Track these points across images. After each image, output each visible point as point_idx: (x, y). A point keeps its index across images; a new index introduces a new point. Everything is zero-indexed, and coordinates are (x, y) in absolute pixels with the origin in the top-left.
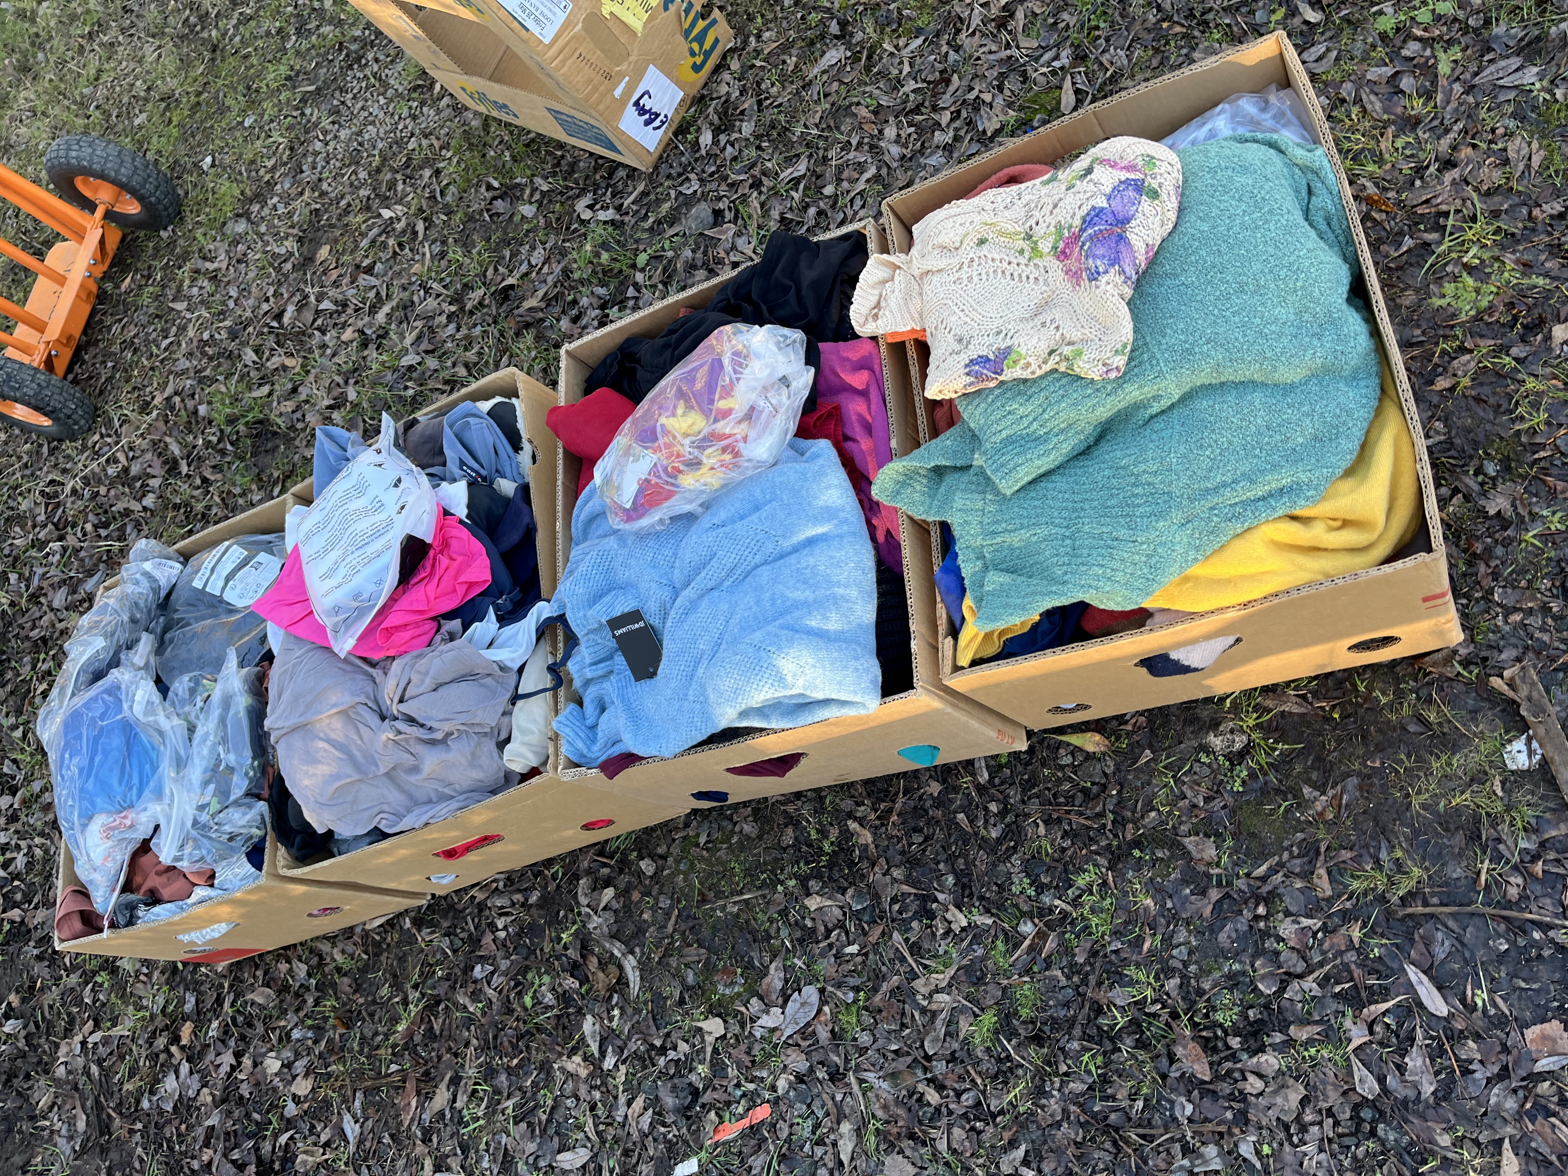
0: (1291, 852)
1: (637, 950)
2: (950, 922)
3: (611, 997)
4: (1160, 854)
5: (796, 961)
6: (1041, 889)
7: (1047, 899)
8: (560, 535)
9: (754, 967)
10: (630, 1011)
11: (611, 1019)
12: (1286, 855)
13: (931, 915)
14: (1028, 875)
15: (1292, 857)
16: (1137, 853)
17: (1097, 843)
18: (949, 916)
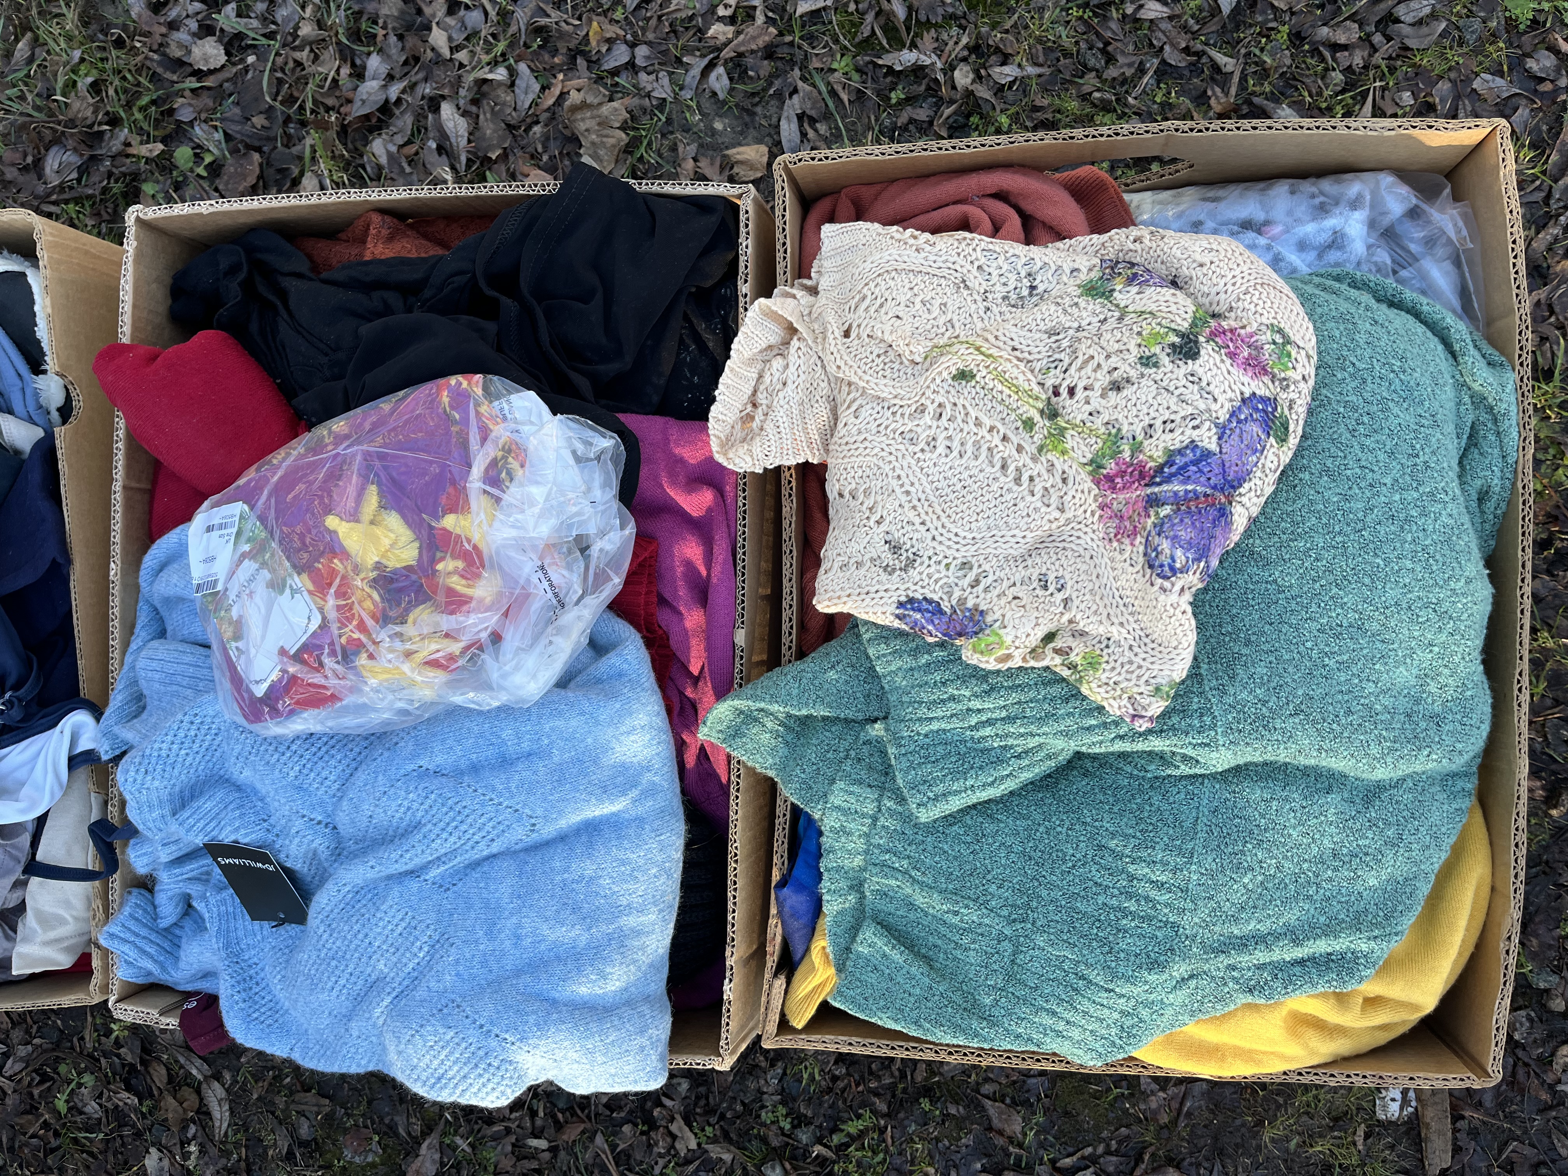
0: (1108, 1146)
1: (227, 1076)
2: (674, 1137)
3: (185, 1128)
4: (953, 1110)
5: (459, 1140)
6: (799, 1121)
7: (804, 1136)
8: (116, 590)
9: (397, 1135)
10: (213, 1151)
11: (186, 1156)
12: (1101, 1149)
13: (652, 1125)
14: (783, 1103)
15: (1108, 1152)
16: (926, 1104)
17: (879, 1078)
18: (674, 1128)
